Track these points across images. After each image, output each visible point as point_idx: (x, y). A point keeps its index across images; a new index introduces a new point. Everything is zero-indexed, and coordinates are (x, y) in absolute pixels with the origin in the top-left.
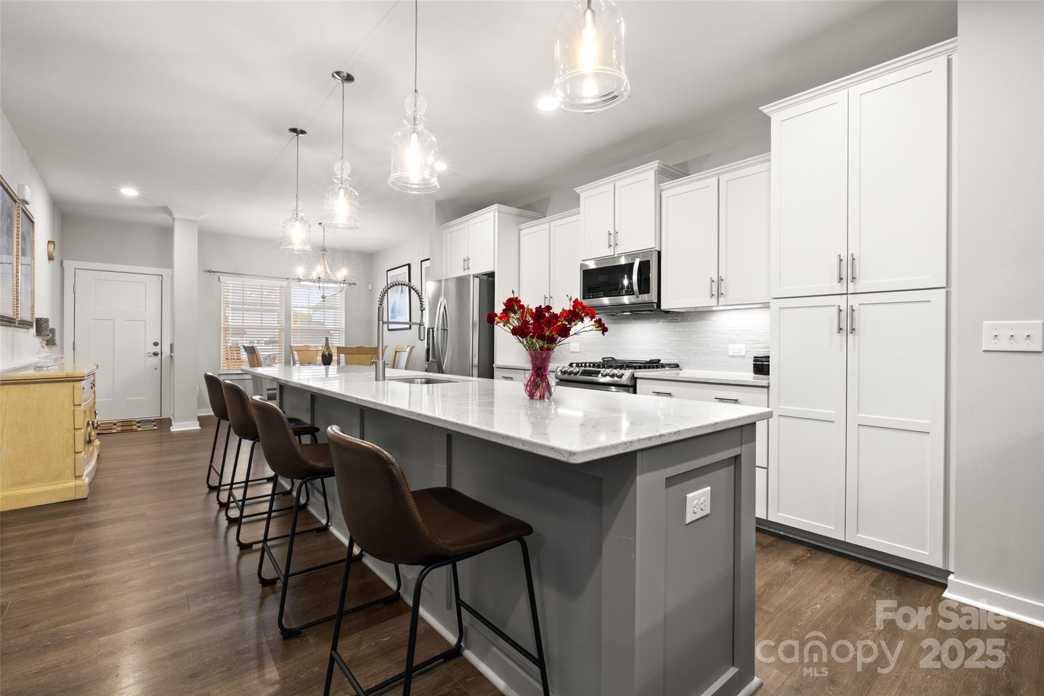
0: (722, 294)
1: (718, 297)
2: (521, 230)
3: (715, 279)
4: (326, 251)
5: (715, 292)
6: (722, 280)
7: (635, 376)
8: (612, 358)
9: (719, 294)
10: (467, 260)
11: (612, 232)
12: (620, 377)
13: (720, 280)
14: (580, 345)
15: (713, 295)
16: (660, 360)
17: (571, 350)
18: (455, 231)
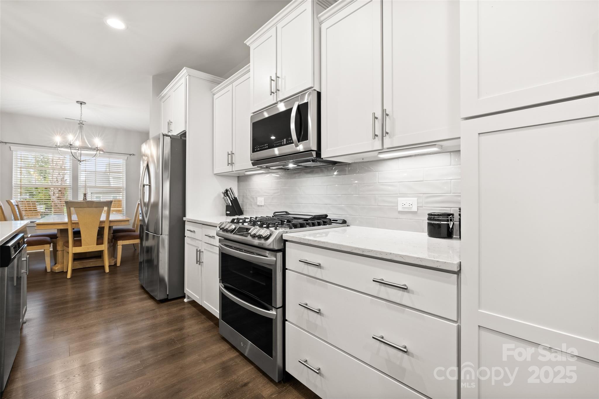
0: (387, 133)
1: (383, 136)
2: (214, 95)
3: (379, 115)
4: (83, 125)
5: (378, 132)
6: (388, 115)
7: (284, 238)
8: (286, 212)
9: (384, 133)
10: (169, 123)
11: (274, 78)
12: (267, 238)
13: (385, 114)
14: (264, 199)
15: (377, 136)
16: (327, 216)
17: (258, 204)
18: (165, 100)
